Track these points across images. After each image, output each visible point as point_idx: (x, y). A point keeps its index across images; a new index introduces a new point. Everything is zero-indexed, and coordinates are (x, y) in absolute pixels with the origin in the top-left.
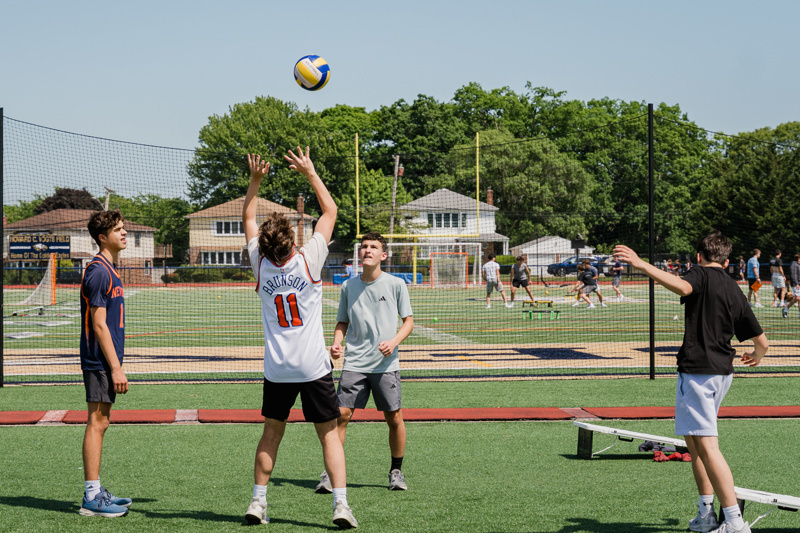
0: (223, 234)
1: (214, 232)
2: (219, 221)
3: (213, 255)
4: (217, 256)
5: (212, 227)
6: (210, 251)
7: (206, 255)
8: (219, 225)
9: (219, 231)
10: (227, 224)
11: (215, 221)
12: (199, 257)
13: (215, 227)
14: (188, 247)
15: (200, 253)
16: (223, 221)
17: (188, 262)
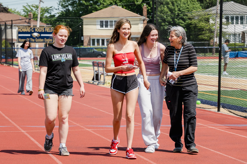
0: (104, 28)
1: (98, 27)
2: (102, 20)
3: (98, 40)
4: (101, 41)
5: (97, 23)
6: (96, 38)
7: (94, 40)
8: (102, 22)
9: (102, 26)
10: (107, 22)
11: (99, 20)
12: (89, 42)
13: (99, 23)
14: (83, 36)
15: (90, 39)
16: (104, 20)
17: (83, 45)
